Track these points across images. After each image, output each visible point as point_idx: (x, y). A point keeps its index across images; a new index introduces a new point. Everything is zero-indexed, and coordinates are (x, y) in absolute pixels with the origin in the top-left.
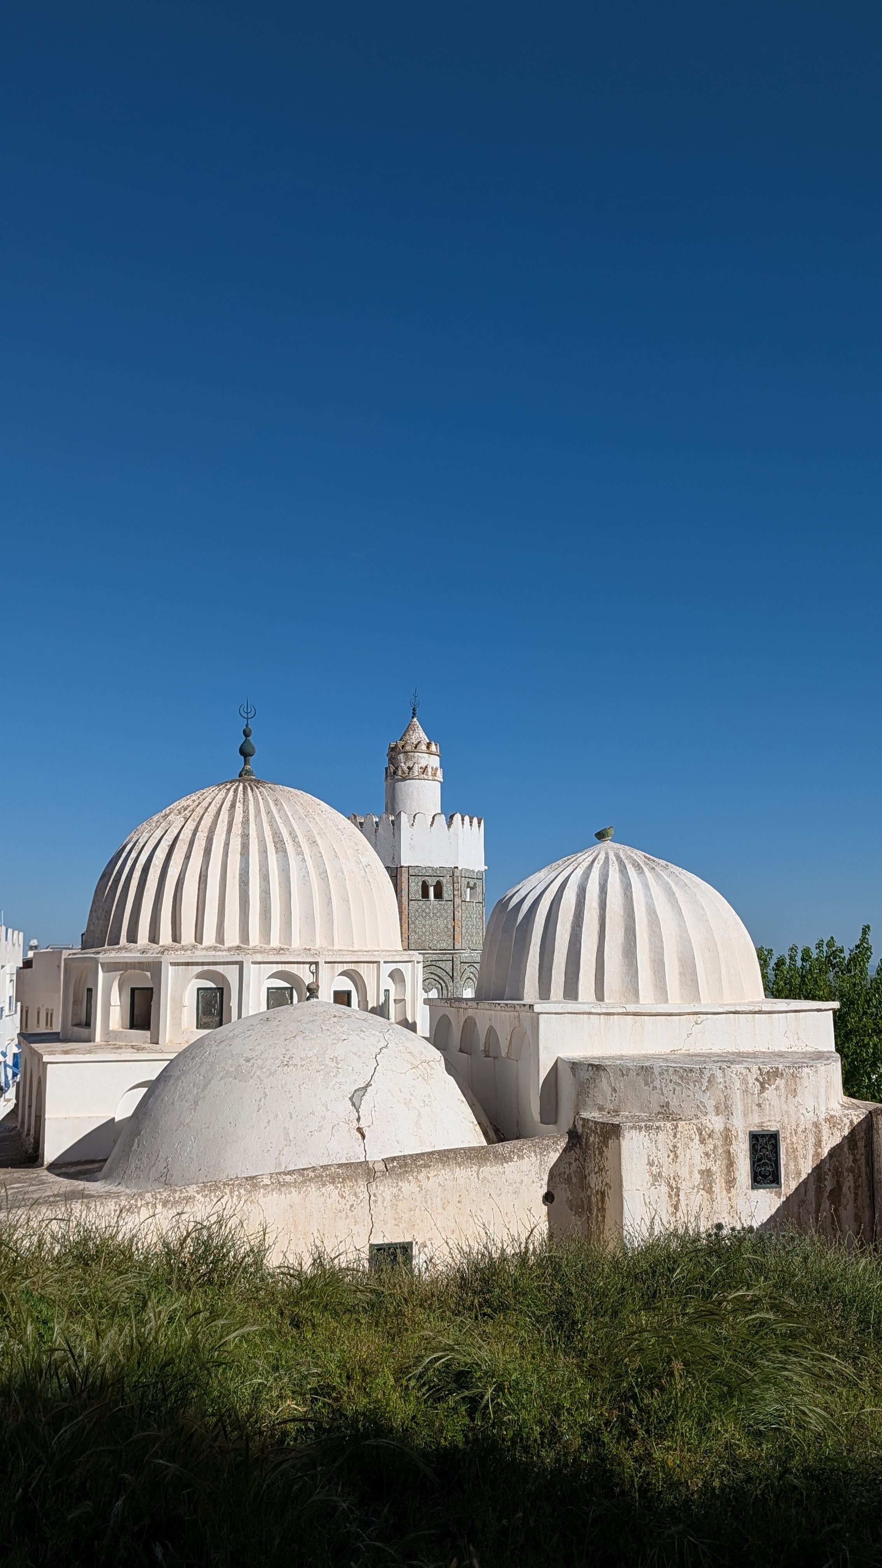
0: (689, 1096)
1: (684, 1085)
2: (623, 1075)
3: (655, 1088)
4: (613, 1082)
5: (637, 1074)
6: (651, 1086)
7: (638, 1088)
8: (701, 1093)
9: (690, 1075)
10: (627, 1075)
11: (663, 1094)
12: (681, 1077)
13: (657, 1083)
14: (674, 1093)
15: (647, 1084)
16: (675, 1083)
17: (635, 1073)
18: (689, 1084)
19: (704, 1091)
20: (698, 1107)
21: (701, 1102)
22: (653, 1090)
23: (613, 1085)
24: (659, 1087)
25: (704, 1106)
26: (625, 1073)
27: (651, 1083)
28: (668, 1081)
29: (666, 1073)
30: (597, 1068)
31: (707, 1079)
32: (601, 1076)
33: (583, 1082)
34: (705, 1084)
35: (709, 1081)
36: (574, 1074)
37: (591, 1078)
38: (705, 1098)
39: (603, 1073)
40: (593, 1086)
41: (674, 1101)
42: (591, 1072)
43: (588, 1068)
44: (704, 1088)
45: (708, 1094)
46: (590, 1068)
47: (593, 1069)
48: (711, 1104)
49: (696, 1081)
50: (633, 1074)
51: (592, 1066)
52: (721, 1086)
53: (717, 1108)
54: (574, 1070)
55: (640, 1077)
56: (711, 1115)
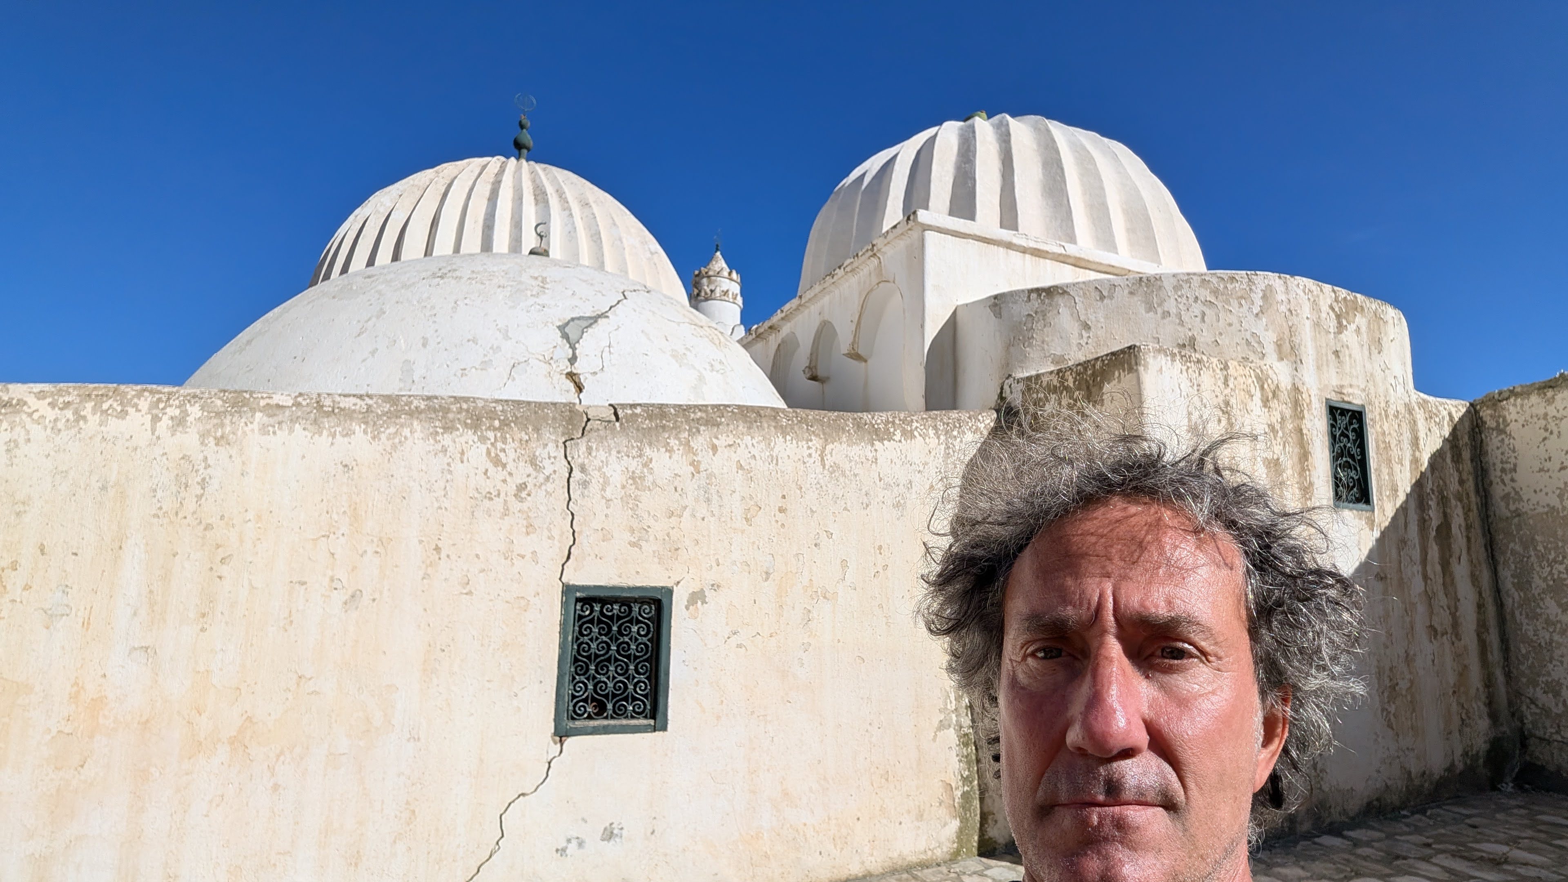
0: (1230, 325)
1: (1220, 305)
2: (1102, 298)
3: (1166, 314)
4: (1082, 313)
5: (1131, 293)
6: (1159, 310)
8: (1251, 318)
9: (1230, 286)
10: (1111, 297)
11: (1182, 323)
12: (1215, 292)
13: (1171, 305)
15: (1150, 308)
16: (1205, 303)
17: (1126, 292)
18: (1230, 304)
19: (1257, 314)
20: (1248, 343)
21: (1254, 334)
22: (1163, 318)
23: (1083, 318)
24: (1173, 311)
25: (1260, 342)
26: (1105, 293)
27: (1160, 305)
28: (1191, 300)
29: (1186, 286)
30: (1049, 292)
31: (1261, 294)
32: (1058, 305)
33: (1020, 323)
34: (1259, 302)
35: (1264, 297)
36: (998, 314)
37: (1036, 313)
38: (1259, 327)
39: (1060, 301)
40: (1040, 325)
41: (1205, 334)
42: (1035, 303)
43: (1029, 297)
44: (1256, 309)
45: (1264, 320)
46: (1034, 296)
47: (1040, 295)
48: (1269, 338)
49: (1242, 297)
50: (1121, 295)
51: (1038, 291)
52: (1283, 308)
53: (1279, 346)
54: (997, 308)
55: (1136, 299)
56: (1272, 358)
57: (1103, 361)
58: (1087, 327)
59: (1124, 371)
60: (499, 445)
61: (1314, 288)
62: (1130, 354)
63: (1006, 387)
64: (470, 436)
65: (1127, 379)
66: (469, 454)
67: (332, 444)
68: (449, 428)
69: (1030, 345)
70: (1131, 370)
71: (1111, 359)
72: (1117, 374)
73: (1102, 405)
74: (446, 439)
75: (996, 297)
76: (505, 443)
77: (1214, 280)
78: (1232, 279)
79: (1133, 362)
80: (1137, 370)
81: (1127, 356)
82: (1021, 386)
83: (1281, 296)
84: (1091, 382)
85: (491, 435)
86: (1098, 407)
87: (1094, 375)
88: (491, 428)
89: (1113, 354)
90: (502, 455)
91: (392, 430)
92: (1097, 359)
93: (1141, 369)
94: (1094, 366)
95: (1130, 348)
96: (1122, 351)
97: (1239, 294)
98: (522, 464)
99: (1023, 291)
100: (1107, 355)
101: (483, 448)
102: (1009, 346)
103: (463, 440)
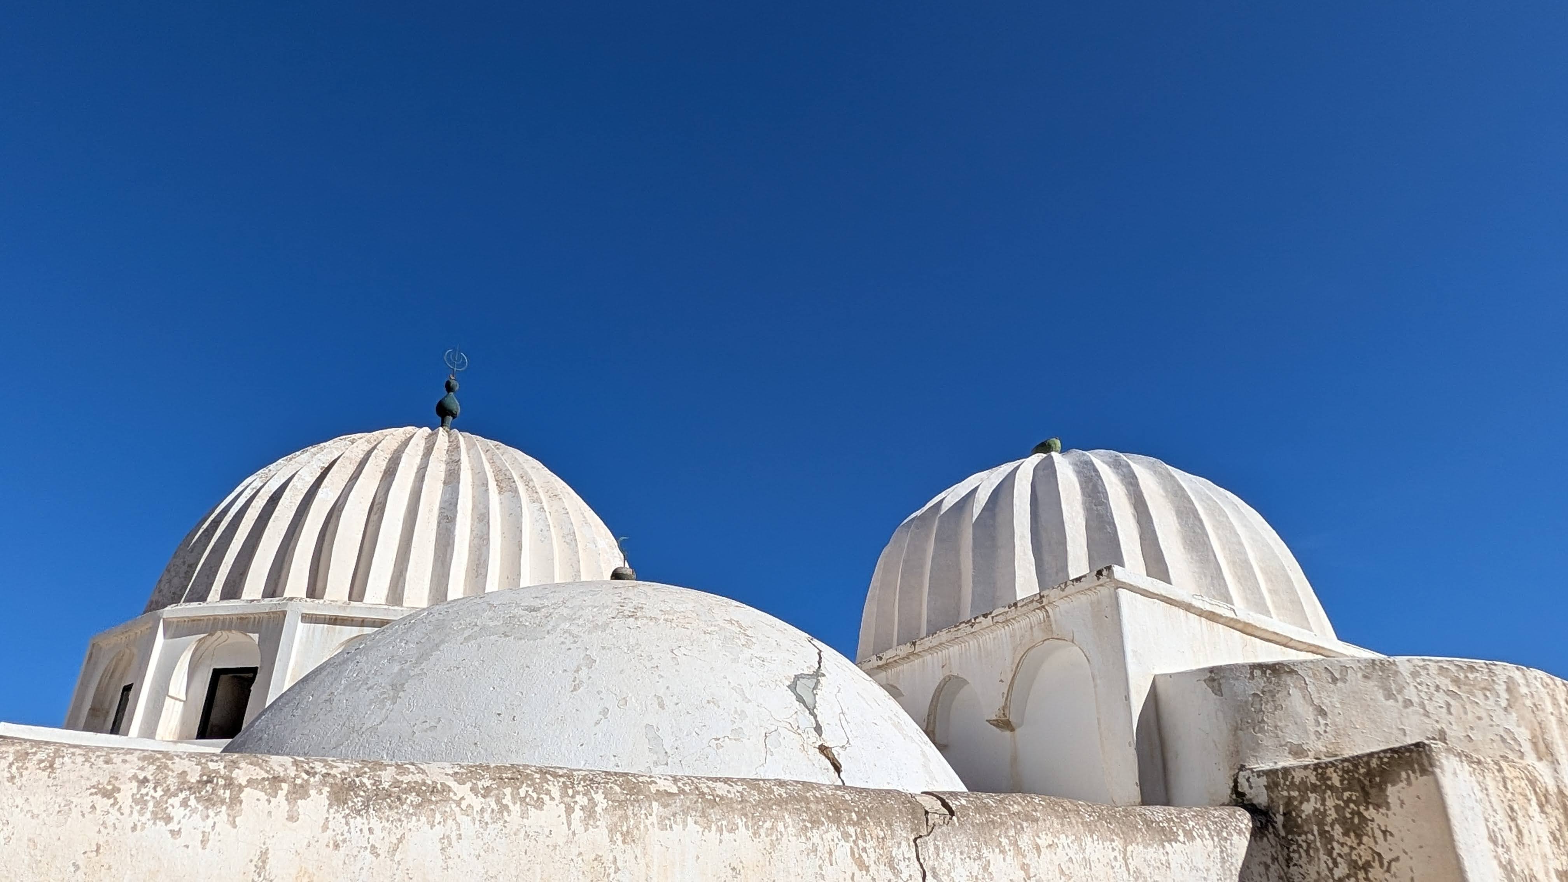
0: (1480, 718)
1: (1464, 695)
2: (1335, 680)
3: (1408, 703)
4: (1315, 696)
5: (1366, 676)
6: (1400, 698)
7: (1372, 703)
8: (1501, 713)
9: (1470, 676)
10: (1345, 680)
11: (1427, 714)
12: (1456, 681)
13: (1410, 693)
14: (1450, 713)
15: (1389, 696)
16: (1448, 692)
17: (1360, 675)
18: (1474, 696)
19: (1505, 709)
20: (1503, 740)
21: (1507, 730)
22: (1406, 707)
23: (1316, 702)
24: (1415, 699)
25: (1515, 740)
26: (1337, 676)
27: (1399, 692)
28: (1432, 689)
29: (1423, 673)
30: (1276, 669)
31: (1504, 687)
32: (1286, 685)
33: (1246, 702)
34: (1504, 695)
35: (1508, 690)
36: (1218, 691)
37: (1263, 692)
38: (1511, 722)
39: (1289, 680)
40: (1270, 707)
41: (1455, 727)
42: (1261, 682)
43: (1252, 673)
44: (1504, 704)
45: (1514, 715)
46: (1257, 673)
47: (1264, 673)
48: (1523, 734)
49: (1485, 689)
50: (1355, 678)
51: (1262, 667)
52: (1528, 702)
53: (1535, 744)
54: (1215, 684)
55: (1371, 683)
56: (1531, 758)
57: (1380, 758)
58: (1322, 712)
59: (1414, 772)
60: (861, 843)
61: (1548, 681)
62: (1419, 753)
63: (1242, 780)
64: (834, 832)
65: (1420, 781)
66: (837, 854)
67: (721, 842)
68: (816, 823)
69: (1262, 730)
70: (1424, 771)
71: (1392, 757)
72: (1404, 775)
73: (1388, 809)
74: (815, 836)
75: (1212, 670)
76: (865, 841)
77: (1452, 668)
78: (1472, 668)
79: (1426, 763)
80: (1433, 773)
81: (1415, 755)
82: (1263, 781)
83: (1524, 690)
84: (1367, 783)
85: (851, 830)
86: (1383, 810)
87: (1370, 773)
88: (850, 822)
89: (1392, 750)
90: (864, 855)
91: (768, 824)
92: (1371, 755)
93: (1438, 771)
94: (1367, 763)
95: (1417, 745)
96: (1407, 748)
97: (1482, 685)
98: (882, 867)
99: (1243, 666)
100: (1385, 751)
101: (848, 846)
102: (1236, 729)
103: (828, 836)
